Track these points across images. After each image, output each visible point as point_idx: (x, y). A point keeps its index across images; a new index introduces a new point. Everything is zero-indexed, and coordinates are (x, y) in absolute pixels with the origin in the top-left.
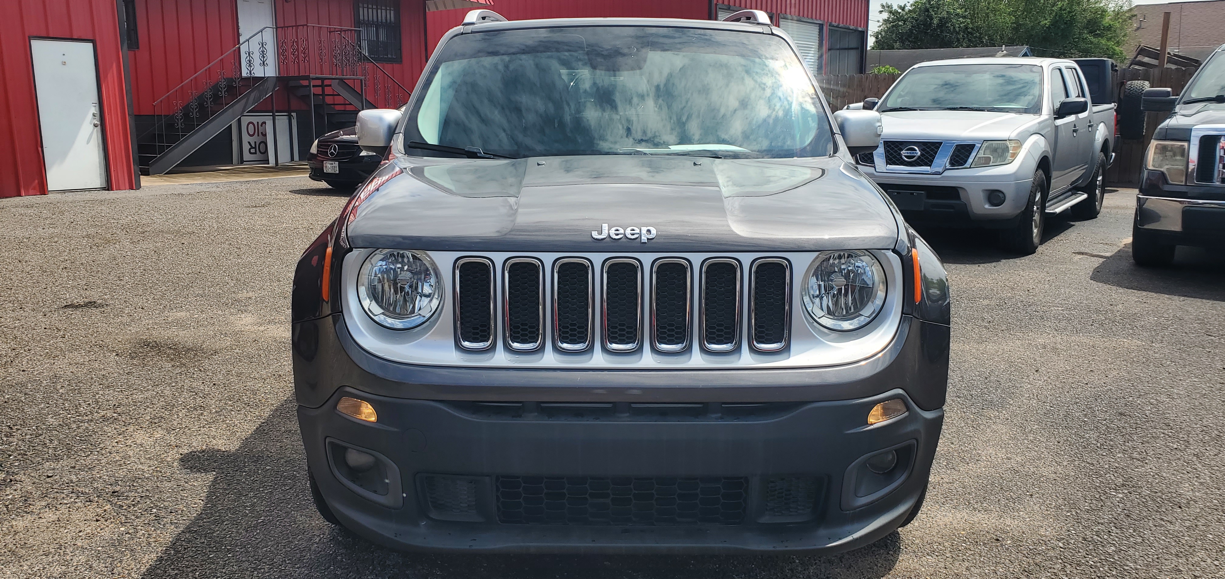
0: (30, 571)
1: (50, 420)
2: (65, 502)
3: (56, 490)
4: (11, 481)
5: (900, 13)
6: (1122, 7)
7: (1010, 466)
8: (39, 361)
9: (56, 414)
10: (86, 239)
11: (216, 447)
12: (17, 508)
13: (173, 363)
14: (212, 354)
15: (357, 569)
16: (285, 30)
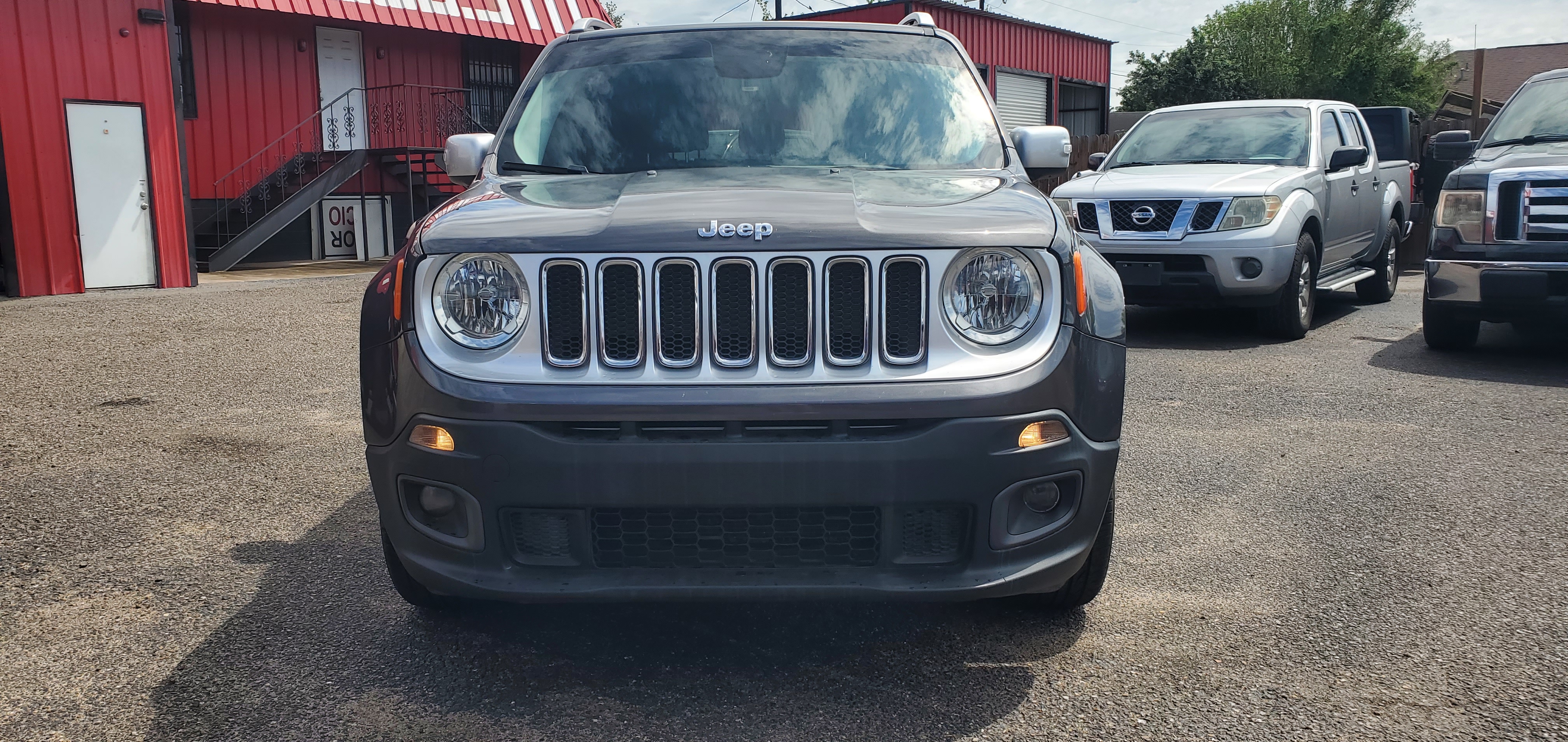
0: (58, 654)
1: (84, 512)
2: (100, 590)
3: (89, 580)
4: (38, 571)
5: (1154, 64)
6: (1437, 53)
7: (1231, 549)
8: (71, 457)
9: (91, 508)
10: (130, 337)
11: (278, 539)
12: (44, 597)
13: (230, 458)
14: (278, 449)
15: (438, 649)
16: (376, 92)
